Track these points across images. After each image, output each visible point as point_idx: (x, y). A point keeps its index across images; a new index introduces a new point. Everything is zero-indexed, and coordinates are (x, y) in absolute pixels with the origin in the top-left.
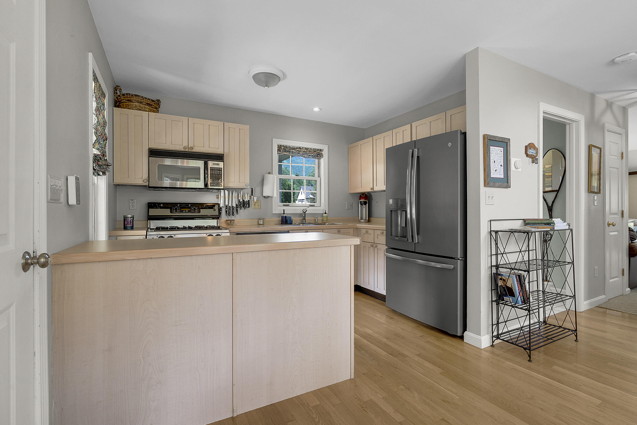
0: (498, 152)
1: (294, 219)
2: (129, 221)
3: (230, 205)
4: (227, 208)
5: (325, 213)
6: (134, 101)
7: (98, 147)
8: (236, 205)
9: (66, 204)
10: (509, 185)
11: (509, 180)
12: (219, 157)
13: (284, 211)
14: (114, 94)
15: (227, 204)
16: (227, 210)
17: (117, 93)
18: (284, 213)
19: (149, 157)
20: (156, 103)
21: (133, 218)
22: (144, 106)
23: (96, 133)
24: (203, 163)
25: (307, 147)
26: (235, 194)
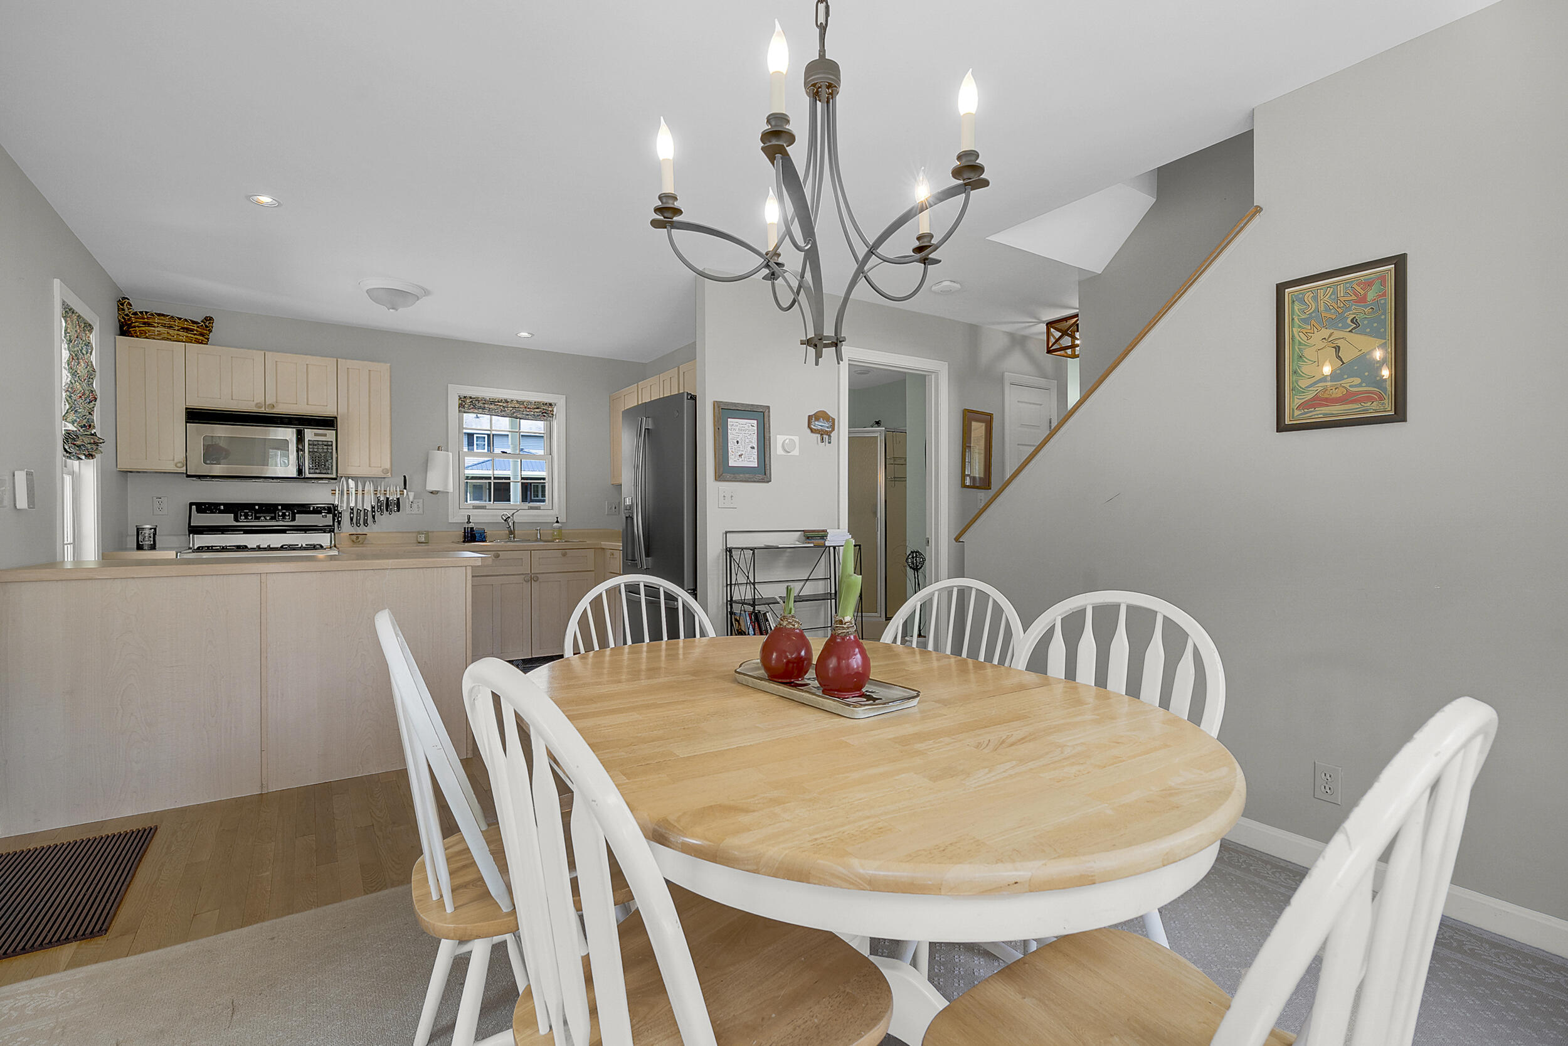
0: (747, 428)
1: (488, 532)
2: (146, 535)
3: (360, 507)
4: (353, 513)
5: (557, 522)
6: (156, 325)
7: (75, 418)
8: (373, 507)
9: (12, 506)
10: (767, 478)
11: (768, 471)
12: (328, 423)
13: (469, 519)
14: (118, 311)
15: (352, 504)
16: (352, 515)
17: (123, 310)
18: (469, 522)
19: (186, 422)
20: (202, 325)
21: (155, 529)
22: (176, 332)
23: (70, 397)
24: (293, 433)
25: (520, 398)
26: (369, 487)
